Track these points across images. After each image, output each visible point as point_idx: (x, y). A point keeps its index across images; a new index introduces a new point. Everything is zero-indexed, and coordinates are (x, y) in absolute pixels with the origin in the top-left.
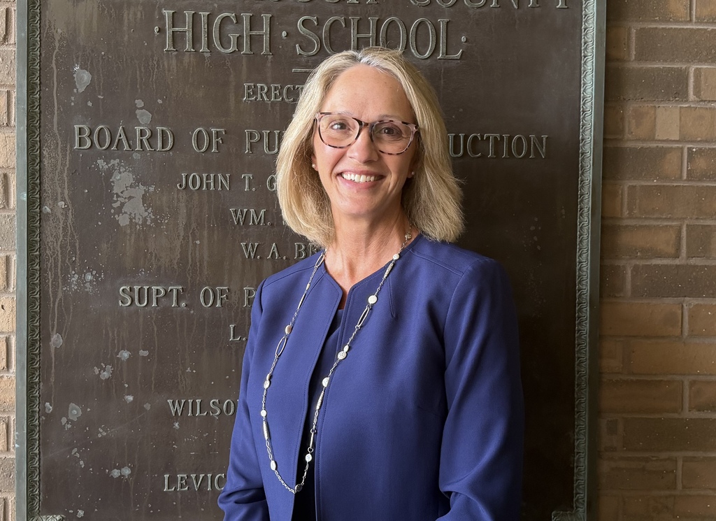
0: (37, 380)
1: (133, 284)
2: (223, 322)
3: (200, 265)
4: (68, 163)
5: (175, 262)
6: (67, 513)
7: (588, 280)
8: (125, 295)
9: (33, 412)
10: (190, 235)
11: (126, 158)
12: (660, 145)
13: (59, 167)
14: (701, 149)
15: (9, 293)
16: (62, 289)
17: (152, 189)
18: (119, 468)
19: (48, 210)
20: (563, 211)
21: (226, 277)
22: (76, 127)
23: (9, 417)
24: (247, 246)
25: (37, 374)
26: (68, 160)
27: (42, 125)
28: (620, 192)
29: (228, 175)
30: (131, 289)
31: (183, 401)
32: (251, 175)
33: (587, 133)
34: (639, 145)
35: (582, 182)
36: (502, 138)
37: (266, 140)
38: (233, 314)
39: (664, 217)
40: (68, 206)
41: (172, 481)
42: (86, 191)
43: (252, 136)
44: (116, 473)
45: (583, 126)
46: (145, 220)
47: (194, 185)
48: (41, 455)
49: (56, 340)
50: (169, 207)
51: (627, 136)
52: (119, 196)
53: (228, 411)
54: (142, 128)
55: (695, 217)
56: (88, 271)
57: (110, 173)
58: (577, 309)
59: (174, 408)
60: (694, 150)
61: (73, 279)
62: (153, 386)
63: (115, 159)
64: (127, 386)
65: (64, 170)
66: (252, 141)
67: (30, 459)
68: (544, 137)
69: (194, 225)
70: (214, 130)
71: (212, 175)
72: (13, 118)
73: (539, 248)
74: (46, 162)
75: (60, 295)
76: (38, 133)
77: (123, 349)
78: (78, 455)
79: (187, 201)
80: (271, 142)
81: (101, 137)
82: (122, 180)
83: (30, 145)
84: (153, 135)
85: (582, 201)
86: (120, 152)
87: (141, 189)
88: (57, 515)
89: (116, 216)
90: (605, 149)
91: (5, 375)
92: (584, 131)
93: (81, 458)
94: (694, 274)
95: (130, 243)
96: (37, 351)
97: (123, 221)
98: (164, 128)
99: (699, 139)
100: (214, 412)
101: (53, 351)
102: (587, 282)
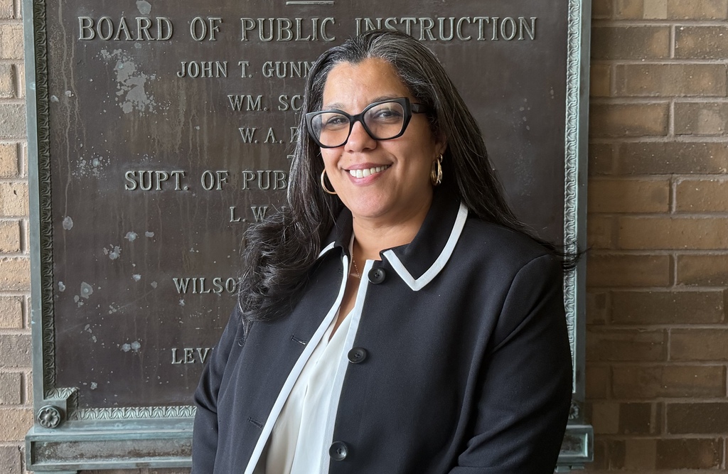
0: (50, 260)
1: (137, 168)
2: (223, 204)
3: (201, 150)
4: (73, 53)
5: (177, 147)
6: (80, 386)
7: (577, 159)
8: (131, 179)
9: (47, 290)
10: (190, 121)
11: (128, 48)
12: (648, 24)
13: (65, 57)
14: (688, 28)
15: (21, 179)
16: (71, 175)
17: (153, 77)
18: (129, 342)
19: (56, 99)
20: (552, 92)
21: (225, 161)
22: (80, 19)
23: (23, 296)
24: (244, 131)
25: (51, 254)
26: (73, 51)
27: (47, 16)
28: (609, 72)
29: (225, 63)
30: (136, 174)
31: (187, 279)
32: (247, 62)
33: (575, 14)
34: (628, 25)
35: (570, 62)
36: (491, 21)
37: (261, 27)
38: (232, 196)
39: (652, 95)
40: (75, 95)
41: (179, 354)
42: (91, 80)
43: (247, 24)
44: (126, 347)
45: (571, 7)
46: (147, 107)
47: (193, 73)
48: (56, 331)
49: (68, 223)
50: (170, 95)
51: (616, 16)
52: (123, 85)
53: (230, 288)
54: (142, 18)
55: (683, 95)
56: (95, 157)
57: (113, 62)
58: (566, 187)
59: (180, 286)
60: (682, 29)
61: (81, 165)
62: (159, 266)
63: (117, 49)
64: (134, 265)
65: (70, 59)
66: (248, 29)
67: (45, 335)
68: (533, 19)
69: (194, 112)
70: (210, 19)
71: (210, 63)
72: (19, 11)
73: (528, 128)
74: (52, 53)
75: (70, 180)
76: (44, 24)
77: (130, 231)
78: (90, 331)
79: (187, 88)
80: (266, 30)
81: (104, 28)
82: (125, 69)
83: (37, 37)
84: (153, 25)
85: (570, 81)
86: (122, 42)
87: (144, 77)
88: (72, 387)
89: (120, 104)
90: (593, 30)
91: (19, 257)
92: (572, 12)
93: (94, 333)
94: (681, 151)
95: (134, 130)
96: (50, 234)
97: (127, 108)
98: (163, 18)
99: (687, 18)
100: (217, 289)
101: (64, 233)
102: (575, 161)
